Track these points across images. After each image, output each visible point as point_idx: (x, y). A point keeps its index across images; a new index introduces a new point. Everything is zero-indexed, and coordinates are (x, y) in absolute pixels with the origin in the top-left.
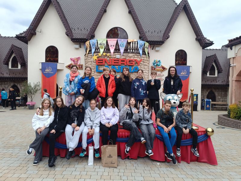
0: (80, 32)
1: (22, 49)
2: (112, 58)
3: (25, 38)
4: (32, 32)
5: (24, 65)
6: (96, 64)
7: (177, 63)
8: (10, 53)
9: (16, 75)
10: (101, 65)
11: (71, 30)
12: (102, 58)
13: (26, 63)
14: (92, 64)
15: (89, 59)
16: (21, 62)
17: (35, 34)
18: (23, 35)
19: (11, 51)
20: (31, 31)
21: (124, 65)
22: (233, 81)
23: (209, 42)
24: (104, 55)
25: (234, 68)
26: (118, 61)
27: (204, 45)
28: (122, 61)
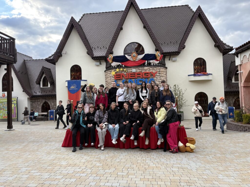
0: (100, 50)
1: (51, 69)
2: (129, 72)
3: (53, 60)
4: (59, 55)
5: (53, 84)
6: (114, 79)
7: (196, 71)
8: (41, 74)
9: (46, 93)
10: (119, 80)
11: (91, 49)
12: (120, 73)
13: (55, 82)
14: (111, 79)
15: (109, 74)
16: (51, 81)
17: (61, 56)
18: (51, 58)
19: (42, 72)
20: (58, 53)
21: (140, 78)
22: (241, 87)
23: (228, 48)
24: (121, 71)
25: (242, 74)
26: (134, 74)
27: (224, 51)
28: (138, 74)
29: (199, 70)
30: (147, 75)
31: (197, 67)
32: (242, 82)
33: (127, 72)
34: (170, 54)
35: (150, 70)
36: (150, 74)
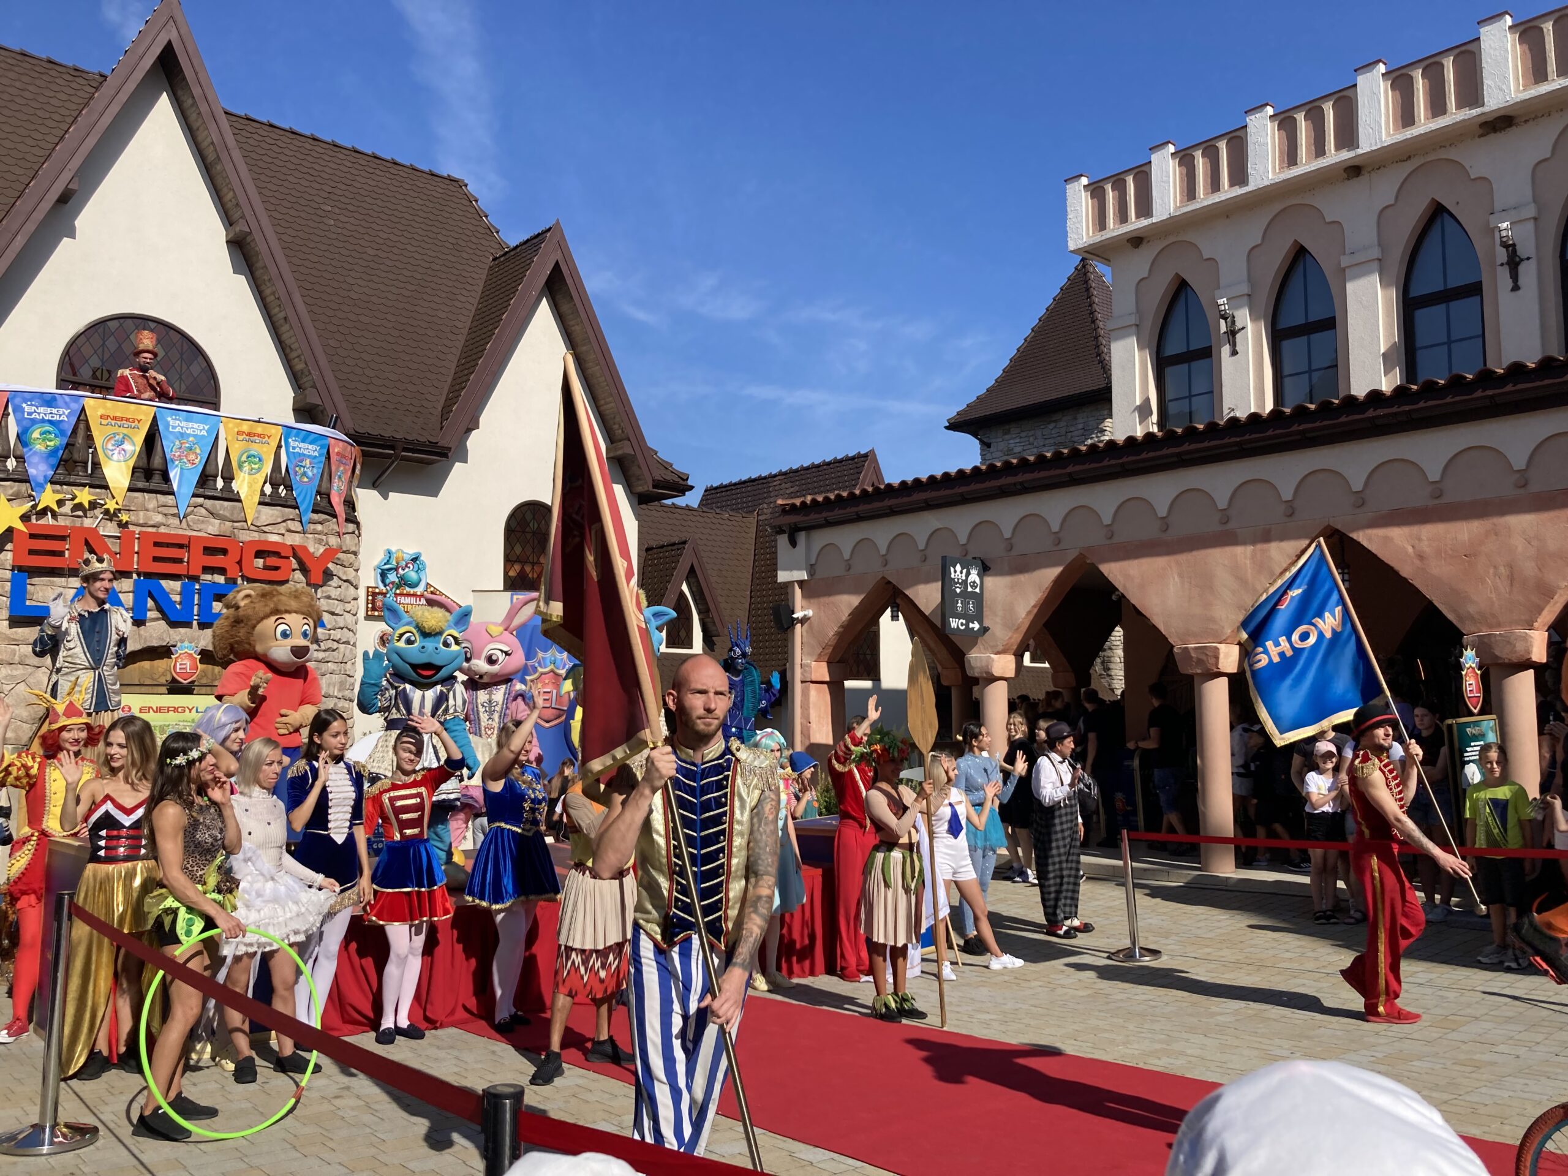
2: (136, 525)
7: (512, 573)
10: (51, 572)
12: (62, 521)
21: (220, 579)
22: (802, 682)
23: (669, 477)
24: (79, 507)
25: (806, 625)
26: (181, 546)
27: (651, 489)
28: (209, 551)
29: (528, 569)
30: (273, 561)
31: (518, 549)
32: (807, 661)
33: (123, 525)
34: (392, 448)
35: (287, 534)
36: (288, 558)
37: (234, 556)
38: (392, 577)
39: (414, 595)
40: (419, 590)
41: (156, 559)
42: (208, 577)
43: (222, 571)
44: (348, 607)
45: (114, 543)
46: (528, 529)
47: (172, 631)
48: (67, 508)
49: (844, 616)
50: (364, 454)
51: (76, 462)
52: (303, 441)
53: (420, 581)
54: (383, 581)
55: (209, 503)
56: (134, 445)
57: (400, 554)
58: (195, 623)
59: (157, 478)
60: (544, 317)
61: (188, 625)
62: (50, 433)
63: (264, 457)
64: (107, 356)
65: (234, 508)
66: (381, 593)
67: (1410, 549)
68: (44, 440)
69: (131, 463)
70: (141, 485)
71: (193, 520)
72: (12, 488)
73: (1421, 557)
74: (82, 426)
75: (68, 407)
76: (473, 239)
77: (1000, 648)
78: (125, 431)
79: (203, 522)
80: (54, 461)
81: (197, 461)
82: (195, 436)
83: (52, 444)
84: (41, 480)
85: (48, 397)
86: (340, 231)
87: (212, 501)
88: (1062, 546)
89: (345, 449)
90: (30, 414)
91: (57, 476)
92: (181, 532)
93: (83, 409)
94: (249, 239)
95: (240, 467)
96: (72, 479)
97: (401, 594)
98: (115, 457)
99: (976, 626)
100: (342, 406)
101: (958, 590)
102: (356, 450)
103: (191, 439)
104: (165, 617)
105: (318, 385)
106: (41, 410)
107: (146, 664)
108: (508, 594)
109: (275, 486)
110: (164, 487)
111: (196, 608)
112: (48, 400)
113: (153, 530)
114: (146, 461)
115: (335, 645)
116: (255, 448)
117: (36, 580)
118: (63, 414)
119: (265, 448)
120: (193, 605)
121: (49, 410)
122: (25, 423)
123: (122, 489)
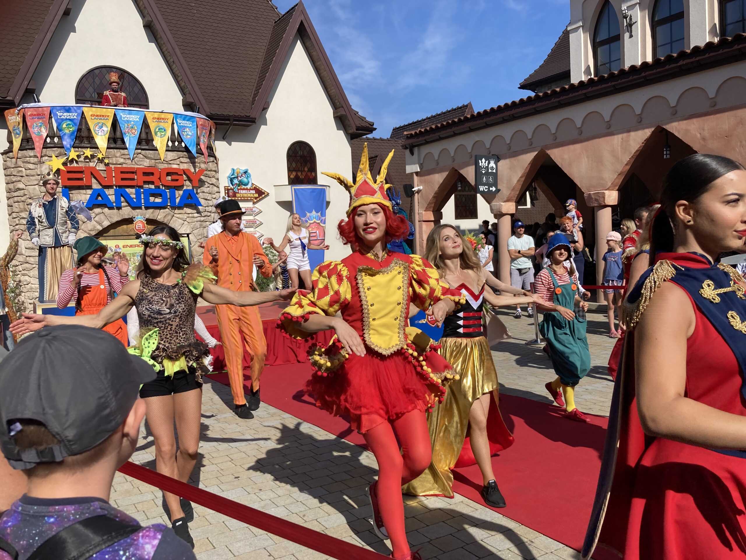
2: (112, 164)
7: (292, 177)
10: (79, 188)
12: (81, 165)
15: (29, 166)
21: (153, 187)
22: (419, 221)
23: (364, 124)
24: (86, 157)
25: (420, 194)
26: (133, 173)
27: (355, 131)
28: (146, 174)
29: (299, 174)
30: (175, 177)
31: (294, 165)
32: (421, 211)
33: (107, 165)
34: (229, 120)
35: (181, 164)
36: (182, 175)
37: (157, 175)
38: (236, 181)
39: (247, 189)
40: (249, 187)
41: (123, 179)
42: (147, 186)
43: (152, 183)
44: (214, 196)
45: (103, 173)
46: (298, 155)
47: (133, 211)
48: (82, 159)
49: (436, 188)
50: (216, 124)
51: (83, 137)
52: (184, 120)
53: (249, 182)
54: (232, 184)
55: (143, 152)
56: (107, 127)
57: (238, 170)
58: (143, 207)
59: (119, 142)
60: (299, 49)
61: (140, 208)
62: (70, 125)
63: (166, 129)
64: (96, 86)
65: (155, 153)
66: (231, 189)
67: (699, 135)
68: (68, 128)
69: (107, 136)
70: (112, 146)
71: (137, 160)
72: (57, 151)
73: (704, 139)
74: (84, 120)
75: (76, 112)
76: (265, 13)
77: (505, 199)
78: (103, 121)
79: (142, 161)
80: (74, 137)
81: (136, 133)
82: (134, 121)
83: (71, 129)
84: (69, 146)
85: (67, 108)
86: (199, 15)
87: (144, 151)
88: (533, 146)
89: (205, 122)
90: (60, 116)
91: (76, 145)
92: (132, 166)
93: (83, 113)
94: (152, 24)
95: (156, 134)
96: (83, 145)
97: (241, 189)
98: (100, 134)
99: (494, 189)
100: (203, 101)
101: (483, 172)
102: (211, 122)
103: (132, 123)
104: (129, 205)
105: (191, 93)
106: (65, 114)
107: (125, 227)
108: (290, 186)
109: (173, 142)
110: (123, 146)
111: (143, 200)
112: (68, 109)
113: (120, 166)
114: (113, 134)
115: (209, 214)
116: (162, 125)
117: (73, 192)
118: (74, 115)
119: (166, 125)
120: (141, 199)
121: (68, 114)
122: (60, 121)
123: (104, 148)
